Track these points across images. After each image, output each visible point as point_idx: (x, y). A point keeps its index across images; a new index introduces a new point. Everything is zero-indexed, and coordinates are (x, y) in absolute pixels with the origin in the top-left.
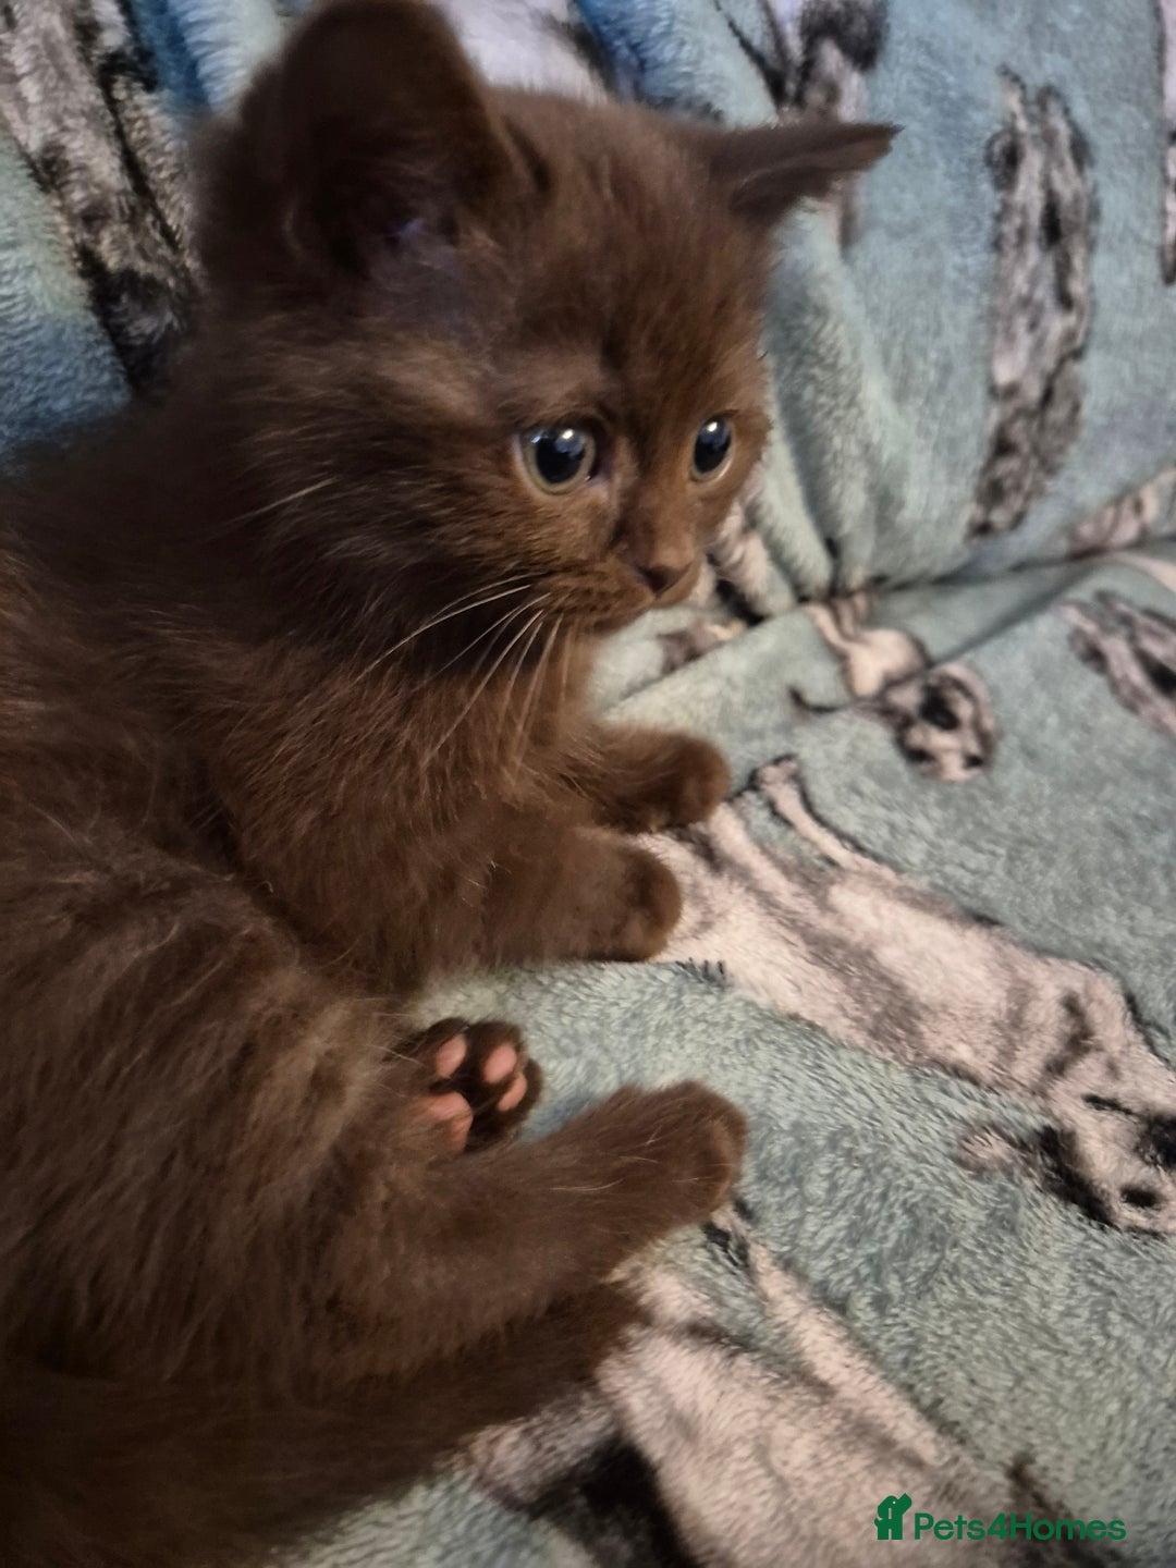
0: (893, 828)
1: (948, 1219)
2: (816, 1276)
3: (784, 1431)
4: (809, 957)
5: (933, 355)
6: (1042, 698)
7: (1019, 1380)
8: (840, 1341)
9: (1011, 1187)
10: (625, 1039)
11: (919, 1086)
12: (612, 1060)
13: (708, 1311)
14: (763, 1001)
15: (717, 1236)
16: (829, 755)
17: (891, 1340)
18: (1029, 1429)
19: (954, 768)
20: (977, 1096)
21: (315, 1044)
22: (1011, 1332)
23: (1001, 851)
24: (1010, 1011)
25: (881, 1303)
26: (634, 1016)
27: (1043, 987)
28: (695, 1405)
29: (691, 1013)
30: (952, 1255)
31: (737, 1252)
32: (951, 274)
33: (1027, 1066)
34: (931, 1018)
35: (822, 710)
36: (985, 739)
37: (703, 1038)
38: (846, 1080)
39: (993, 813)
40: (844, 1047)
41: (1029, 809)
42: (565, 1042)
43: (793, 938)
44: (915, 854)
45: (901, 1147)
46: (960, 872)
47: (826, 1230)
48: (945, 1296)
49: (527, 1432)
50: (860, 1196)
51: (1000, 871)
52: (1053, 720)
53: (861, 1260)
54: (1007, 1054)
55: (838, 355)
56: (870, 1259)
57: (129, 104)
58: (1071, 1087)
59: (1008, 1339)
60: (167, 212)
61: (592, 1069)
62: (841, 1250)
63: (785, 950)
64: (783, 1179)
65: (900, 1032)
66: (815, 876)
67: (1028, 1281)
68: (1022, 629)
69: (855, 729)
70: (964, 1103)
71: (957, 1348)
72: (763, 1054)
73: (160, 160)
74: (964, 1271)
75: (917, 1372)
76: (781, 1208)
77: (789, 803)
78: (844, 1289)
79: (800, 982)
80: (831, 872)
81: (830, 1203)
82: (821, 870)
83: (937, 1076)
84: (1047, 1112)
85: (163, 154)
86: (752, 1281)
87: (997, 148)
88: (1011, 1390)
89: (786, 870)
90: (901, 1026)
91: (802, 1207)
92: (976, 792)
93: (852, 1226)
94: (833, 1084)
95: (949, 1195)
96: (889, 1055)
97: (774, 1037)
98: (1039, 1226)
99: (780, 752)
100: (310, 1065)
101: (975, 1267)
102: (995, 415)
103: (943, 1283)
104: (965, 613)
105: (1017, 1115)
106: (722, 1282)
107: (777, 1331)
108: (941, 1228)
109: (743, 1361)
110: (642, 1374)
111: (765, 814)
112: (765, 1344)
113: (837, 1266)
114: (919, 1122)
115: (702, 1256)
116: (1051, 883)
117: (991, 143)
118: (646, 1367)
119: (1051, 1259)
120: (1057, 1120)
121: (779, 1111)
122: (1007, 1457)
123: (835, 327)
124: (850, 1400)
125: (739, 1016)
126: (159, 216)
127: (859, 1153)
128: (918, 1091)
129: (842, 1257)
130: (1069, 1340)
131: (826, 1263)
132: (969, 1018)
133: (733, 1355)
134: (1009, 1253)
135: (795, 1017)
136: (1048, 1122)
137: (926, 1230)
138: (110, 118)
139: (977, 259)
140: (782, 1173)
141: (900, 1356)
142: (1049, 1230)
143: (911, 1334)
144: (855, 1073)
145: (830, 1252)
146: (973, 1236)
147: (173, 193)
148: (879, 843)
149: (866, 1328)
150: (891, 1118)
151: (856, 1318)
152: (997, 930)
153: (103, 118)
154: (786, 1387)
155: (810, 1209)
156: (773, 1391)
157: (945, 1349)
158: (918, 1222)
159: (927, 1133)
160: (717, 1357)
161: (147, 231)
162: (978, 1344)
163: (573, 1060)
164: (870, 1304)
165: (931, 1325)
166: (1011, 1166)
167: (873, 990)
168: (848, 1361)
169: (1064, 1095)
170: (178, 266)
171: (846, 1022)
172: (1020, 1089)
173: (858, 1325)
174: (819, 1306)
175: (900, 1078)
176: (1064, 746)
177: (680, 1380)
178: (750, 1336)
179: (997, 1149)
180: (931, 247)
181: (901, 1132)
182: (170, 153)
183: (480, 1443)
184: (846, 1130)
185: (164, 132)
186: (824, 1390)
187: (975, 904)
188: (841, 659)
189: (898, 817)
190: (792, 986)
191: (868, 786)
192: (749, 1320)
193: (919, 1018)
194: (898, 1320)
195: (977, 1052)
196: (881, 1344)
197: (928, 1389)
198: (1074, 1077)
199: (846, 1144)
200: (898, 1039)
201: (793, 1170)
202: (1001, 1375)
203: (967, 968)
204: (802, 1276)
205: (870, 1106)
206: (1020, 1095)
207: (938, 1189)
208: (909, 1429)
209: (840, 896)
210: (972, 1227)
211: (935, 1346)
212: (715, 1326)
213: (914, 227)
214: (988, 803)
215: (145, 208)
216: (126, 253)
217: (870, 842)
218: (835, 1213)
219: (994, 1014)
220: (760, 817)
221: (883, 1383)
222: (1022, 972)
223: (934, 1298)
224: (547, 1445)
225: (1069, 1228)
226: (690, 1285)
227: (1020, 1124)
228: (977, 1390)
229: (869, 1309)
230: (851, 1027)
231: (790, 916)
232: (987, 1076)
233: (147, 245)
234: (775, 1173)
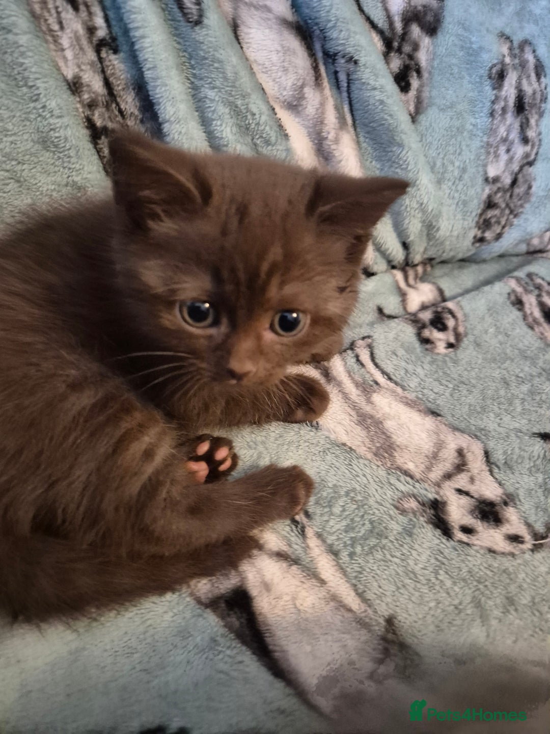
0: (407, 371)
1: (386, 528)
2: (329, 542)
3: (304, 593)
4: (356, 422)
5: (457, 164)
6: (489, 320)
7: (398, 588)
8: (333, 566)
9: (415, 520)
10: (275, 445)
11: (389, 477)
12: (268, 453)
13: (285, 549)
14: (333, 437)
15: (295, 522)
16: (386, 338)
17: (352, 569)
18: (397, 606)
19: (441, 348)
20: (411, 483)
21: (147, 440)
22: (399, 572)
23: (451, 386)
24: (434, 452)
25: (352, 555)
26: (280, 437)
27: (450, 443)
28: (272, 580)
29: (303, 438)
30: (384, 541)
31: (300, 529)
32: (469, 127)
33: (436, 474)
34: (400, 451)
35: (390, 317)
36: (458, 336)
37: (307, 448)
38: (359, 470)
39: (452, 369)
40: (362, 458)
41: (469, 369)
42: (251, 443)
43: (353, 413)
44: (413, 383)
45: (374, 499)
46: (431, 393)
47: (337, 525)
48: (377, 556)
49: (210, 580)
50: (353, 515)
51: (447, 394)
52: (492, 330)
53: (348, 539)
54: (429, 469)
55: (408, 164)
56: (352, 538)
57: (107, 60)
58: (452, 485)
59: (398, 574)
60: (121, 103)
61: (260, 456)
62: (341, 534)
63: (347, 418)
64: (324, 505)
65: (386, 455)
66: (368, 388)
67: (411, 555)
68: (487, 288)
69: (400, 327)
70: (405, 485)
71: (377, 574)
72: (329, 457)
73: (119, 82)
74: (387, 548)
75: (359, 581)
76: (322, 515)
77: (365, 357)
78: (339, 548)
79: (349, 431)
80: (375, 387)
81: (340, 516)
82: (372, 386)
83: (397, 474)
84: (438, 493)
85: (120, 80)
86: (304, 540)
87: (494, 71)
88: (394, 592)
89: (357, 385)
90: (387, 453)
91: (329, 516)
92: (447, 359)
93: (347, 526)
94: (354, 472)
95: (389, 519)
96: (379, 463)
97: (334, 451)
98: (422, 535)
99: (366, 335)
100: (144, 446)
101: (392, 547)
102: (487, 191)
103: (378, 551)
104: (468, 277)
105: (425, 492)
106: (293, 539)
107: (310, 559)
108: (382, 531)
109: (294, 568)
110: (255, 567)
111: (354, 360)
112: (304, 563)
113: (338, 539)
114: (384, 491)
115: (288, 529)
116: (469, 401)
117: (491, 68)
118: (256, 564)
119: (424, 548)
120: (441, 496)
121: (330, 479)
122: (386, 614)
123: (407, 152)
124: (331, 587)
125: (322, 442)
126: (118, 104)
127: (356, 499)
128: (388, 479)
129: (341, 536)
130: (421, 578)
131: (334, 537)
132: (416, 453)
133: (291, 565)
134: (407, 544)
135: (344, 445)
136: (437, 497)
137: (376, 530)
138: (99, 65)
139: (483, 120)
140: (325, 503)
141: (354, 574)
142: (425, 537)
143: (361, 567)
144: (364, 469)
145: (337, 534)
146: (394, 536)
147: (123, 95)
148: (399, 377)
149: (344, 563)
150: (373, 487)
151: (341, 559)
152: (439, 418)
153: (97, 65)
154: (308, 579)
155: (332, 517)
156: (303, 580)
157: (372, 574)
158: (374, 527)
159: (386, 495)
160: (285, 565)
161: (113, 111)
162: (386, 574)
163: (253, 451)
164: (348, 555)
165: (369, 565)
166: (416, 511)
167: (378, 437)
168: (335, 574)
169: (448, 487)
170: (124, 125)
171: (365, 449)
172: (430, 483)
173: (341, 561)
174: (327, 553)
175: (382, 473)
176: (494, 342)
177: (269, 571)
178: (299, 560)
179: (413, 504)
180: (459, 115)
181: (375, 493)
182: (123, 79)
183: (193, 583)
184: (354, 490)
185: (120, 71)
186: (323, 582)
187: (432, 407)
188: (403, 295)
189: (410, 367)
190: (345, 432)
191: (401, 352)
192: (300, 554)
193: (395, 450)
194: (357, 562)
195: (417, 466)
196: (348, 569)
197: (362, 587)
198: (454, 481)
199: (352, 495)
200: (385, 458)
201: (330, 502)
202: (391, 586)
203: (419, 433)
204: (324, 541)
205: (366, 482)
206: (429, 485)
207: (385, 516)
208: (351, 600)
209: (376, 398)
210: (395, 532)
211: (369, 573)
212: (287, 554)
213: (452, 106)
214: (450, 364)
215: (112, 102)
216: (104, 119)
217: (396, 377)
218: (342, 520)
219: (426, 452)
220: (351, 361)
221: (345, 583)
222: (442, 437)
223: (373, 556)
224: (216, 585)
225: (434, 538)
226: (280, 538)
227: (425, 496)
228: (381, 590)
229: (347, 556)
230: (367, 451)
231: (354, 404)
232: (418, 476)
233: (113, 116)
234: (322, 502)
